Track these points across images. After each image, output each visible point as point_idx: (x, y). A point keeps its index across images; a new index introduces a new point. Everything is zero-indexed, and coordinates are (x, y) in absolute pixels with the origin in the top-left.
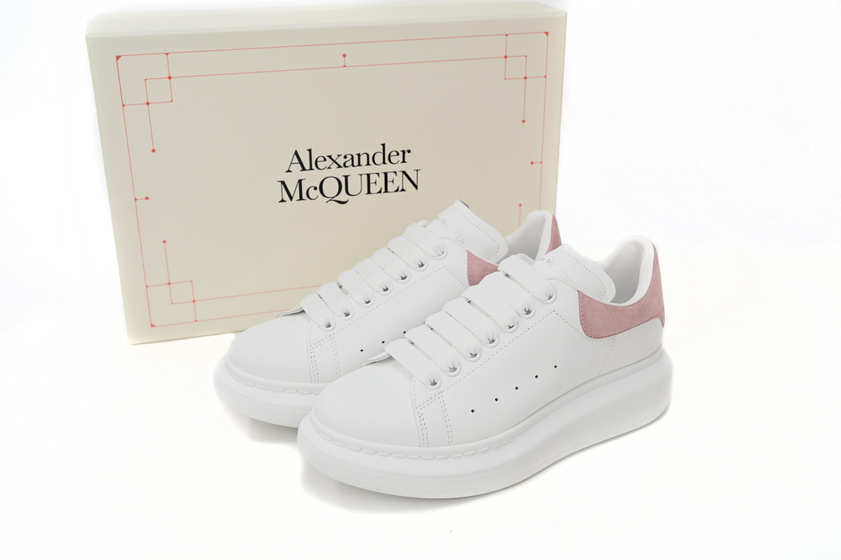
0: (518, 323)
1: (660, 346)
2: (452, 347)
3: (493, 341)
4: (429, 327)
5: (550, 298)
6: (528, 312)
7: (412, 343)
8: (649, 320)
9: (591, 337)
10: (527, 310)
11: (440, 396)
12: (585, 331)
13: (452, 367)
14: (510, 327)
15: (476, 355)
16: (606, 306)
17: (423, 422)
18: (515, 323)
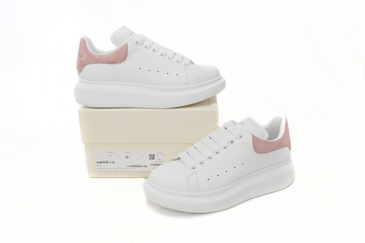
0: (228, 146)
1: (289, 157)
2: (202, 155)
3: (218, 153)
4: (194, 147)
5: (241, 137)
6: (232, 142)
7: (188, 153)
8: (283, 147)
9: (257, 153)
10: (232, 141)
11: (196, 173)
12: (255, 150)
13: (201, 162)
14: (225, 148)
15: (211, 158)
16: (264, 141)
17: (188, 183)
18: (227, 146)
